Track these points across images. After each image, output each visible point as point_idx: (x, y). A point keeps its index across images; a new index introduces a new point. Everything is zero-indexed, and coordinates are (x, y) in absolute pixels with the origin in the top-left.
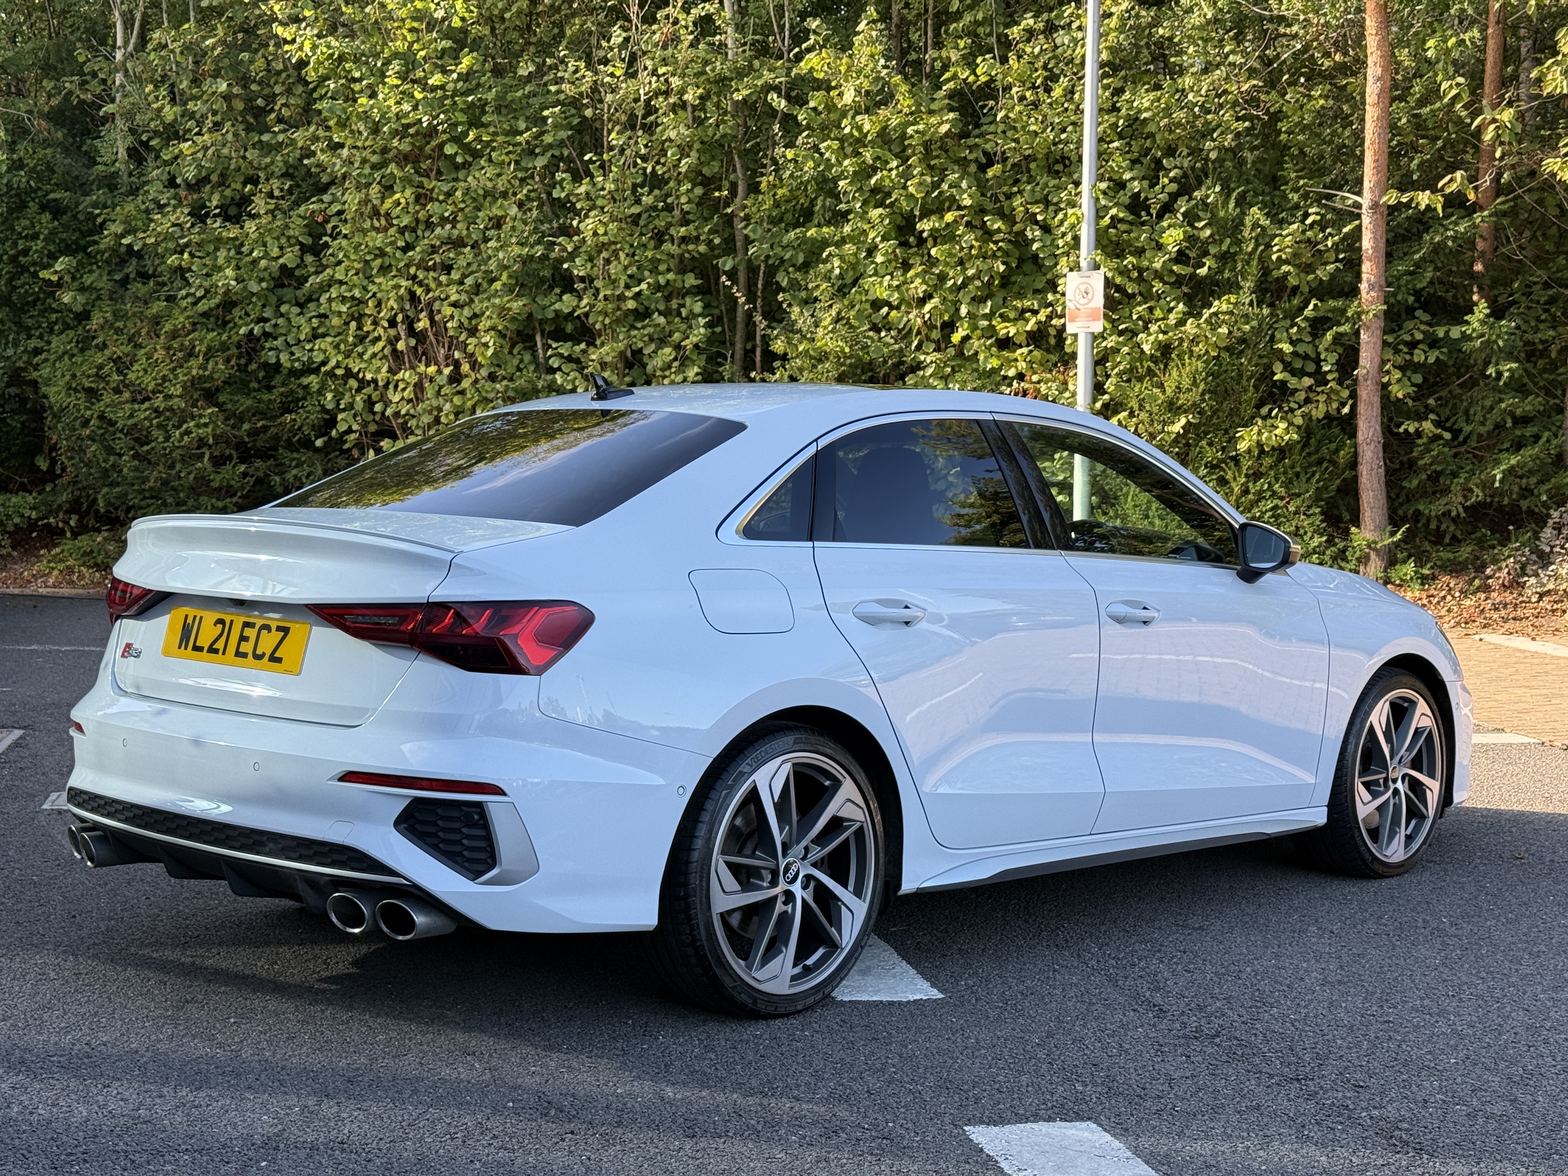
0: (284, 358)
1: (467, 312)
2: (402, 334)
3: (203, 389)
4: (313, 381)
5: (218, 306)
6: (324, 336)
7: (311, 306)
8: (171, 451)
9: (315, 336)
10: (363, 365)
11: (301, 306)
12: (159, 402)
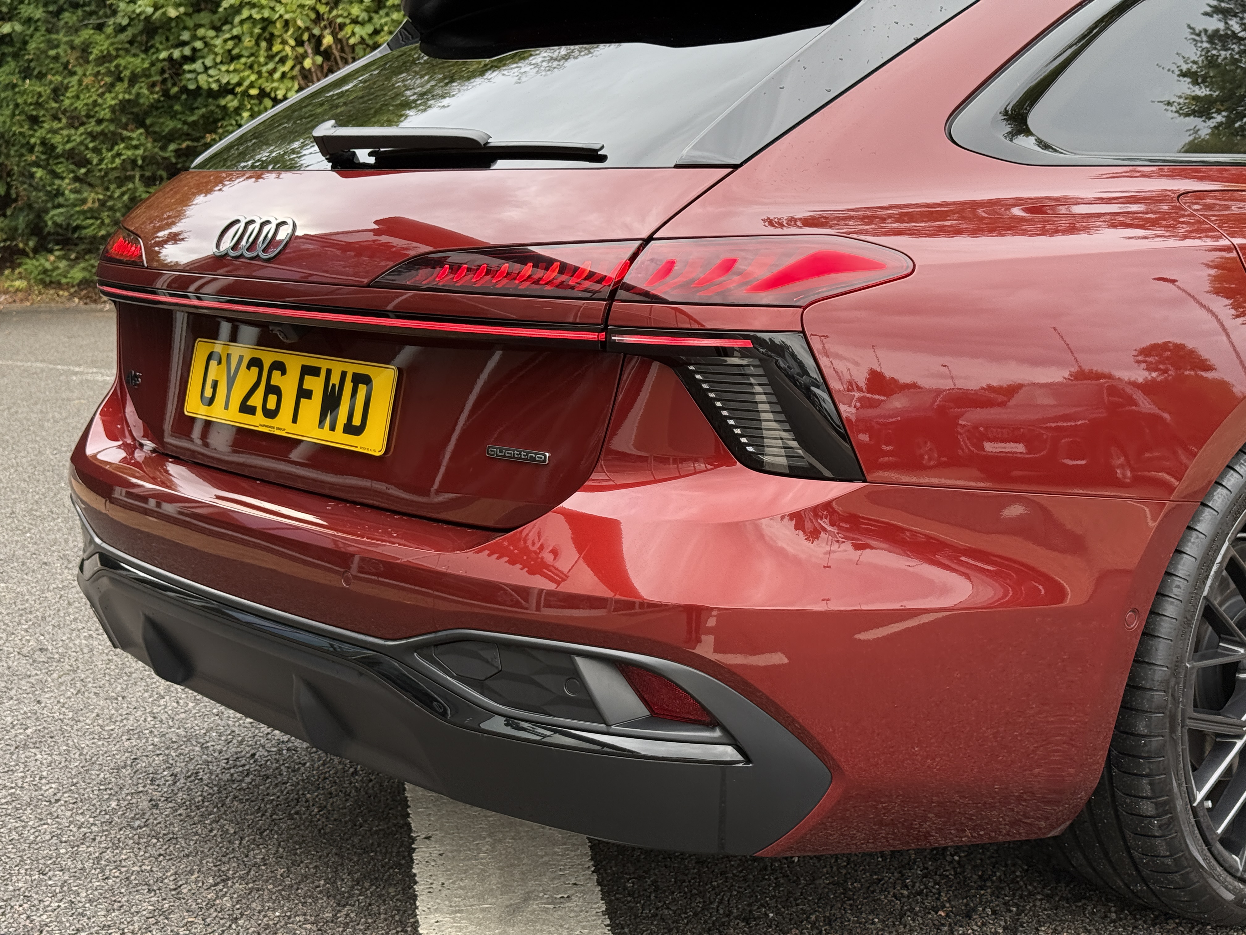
0: (202, 80)
1: (369, 29)
2: (310, 51)
3: (132, 113)
4: (231, 102)
5: (141, 33)
6: (239, 57)
7: (226, 28)
8: (106, 174)
9: (232, 58)
10: (275, 84)
11: (218, 29)
12: (91, 126)
